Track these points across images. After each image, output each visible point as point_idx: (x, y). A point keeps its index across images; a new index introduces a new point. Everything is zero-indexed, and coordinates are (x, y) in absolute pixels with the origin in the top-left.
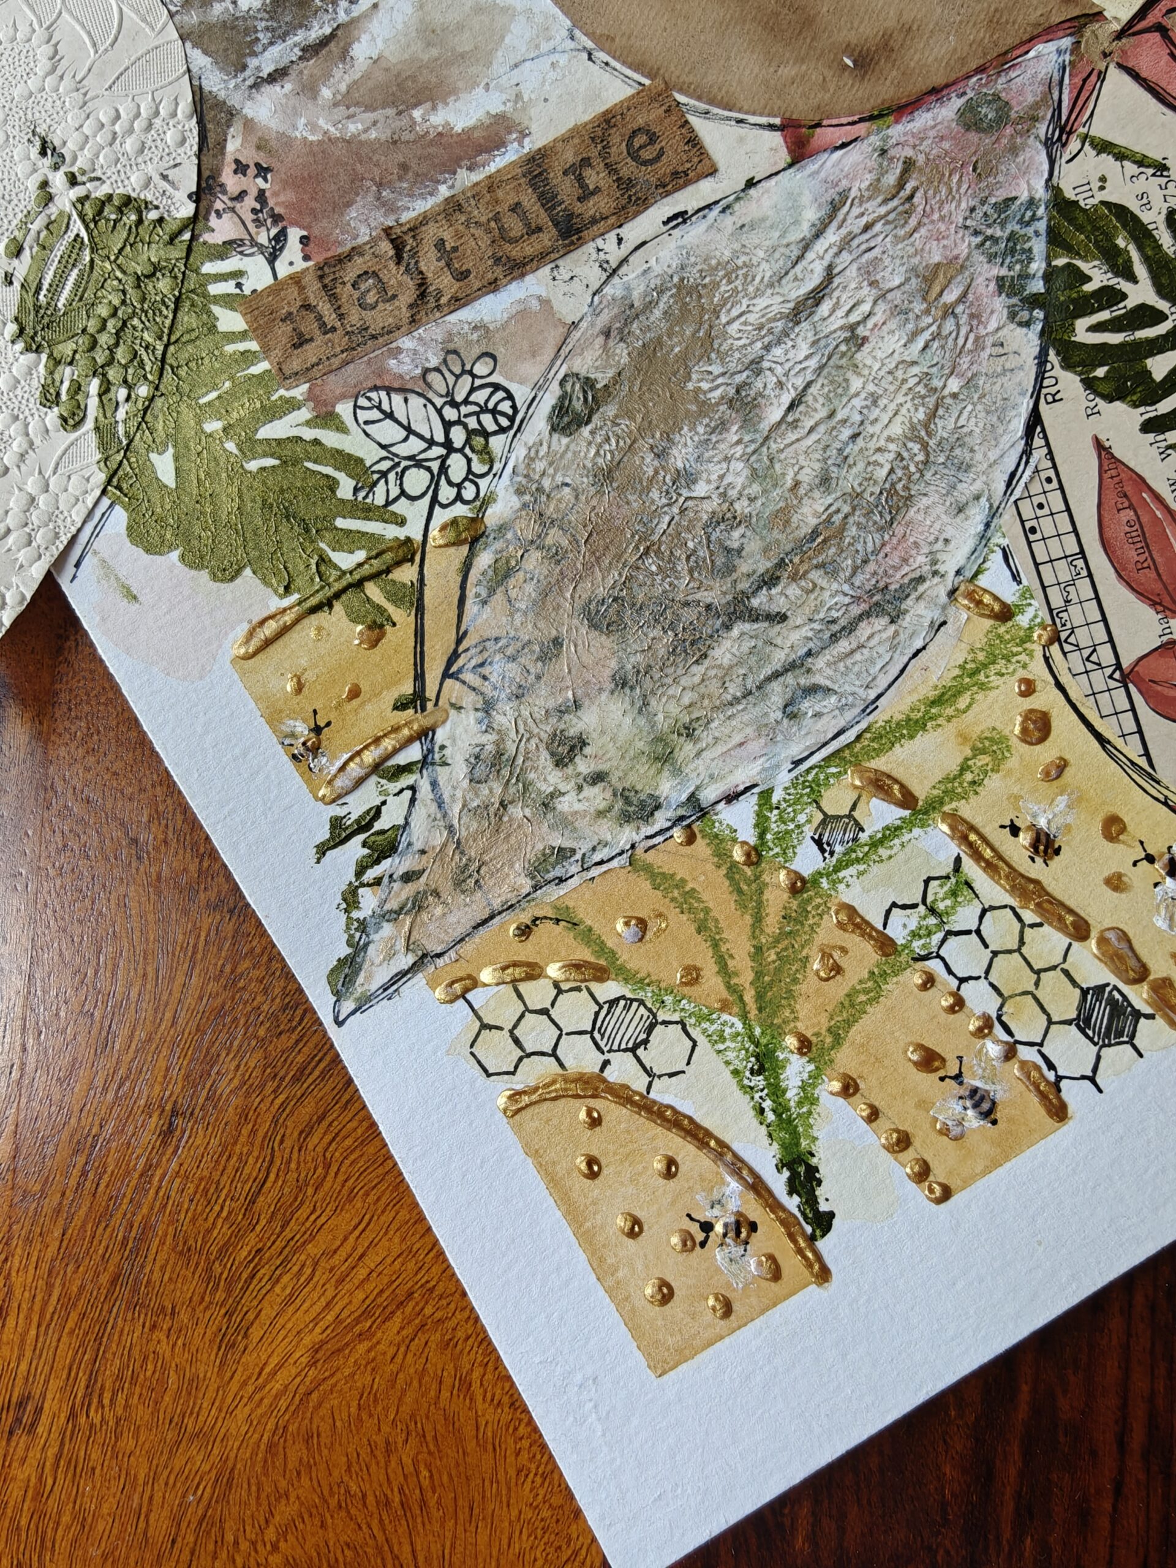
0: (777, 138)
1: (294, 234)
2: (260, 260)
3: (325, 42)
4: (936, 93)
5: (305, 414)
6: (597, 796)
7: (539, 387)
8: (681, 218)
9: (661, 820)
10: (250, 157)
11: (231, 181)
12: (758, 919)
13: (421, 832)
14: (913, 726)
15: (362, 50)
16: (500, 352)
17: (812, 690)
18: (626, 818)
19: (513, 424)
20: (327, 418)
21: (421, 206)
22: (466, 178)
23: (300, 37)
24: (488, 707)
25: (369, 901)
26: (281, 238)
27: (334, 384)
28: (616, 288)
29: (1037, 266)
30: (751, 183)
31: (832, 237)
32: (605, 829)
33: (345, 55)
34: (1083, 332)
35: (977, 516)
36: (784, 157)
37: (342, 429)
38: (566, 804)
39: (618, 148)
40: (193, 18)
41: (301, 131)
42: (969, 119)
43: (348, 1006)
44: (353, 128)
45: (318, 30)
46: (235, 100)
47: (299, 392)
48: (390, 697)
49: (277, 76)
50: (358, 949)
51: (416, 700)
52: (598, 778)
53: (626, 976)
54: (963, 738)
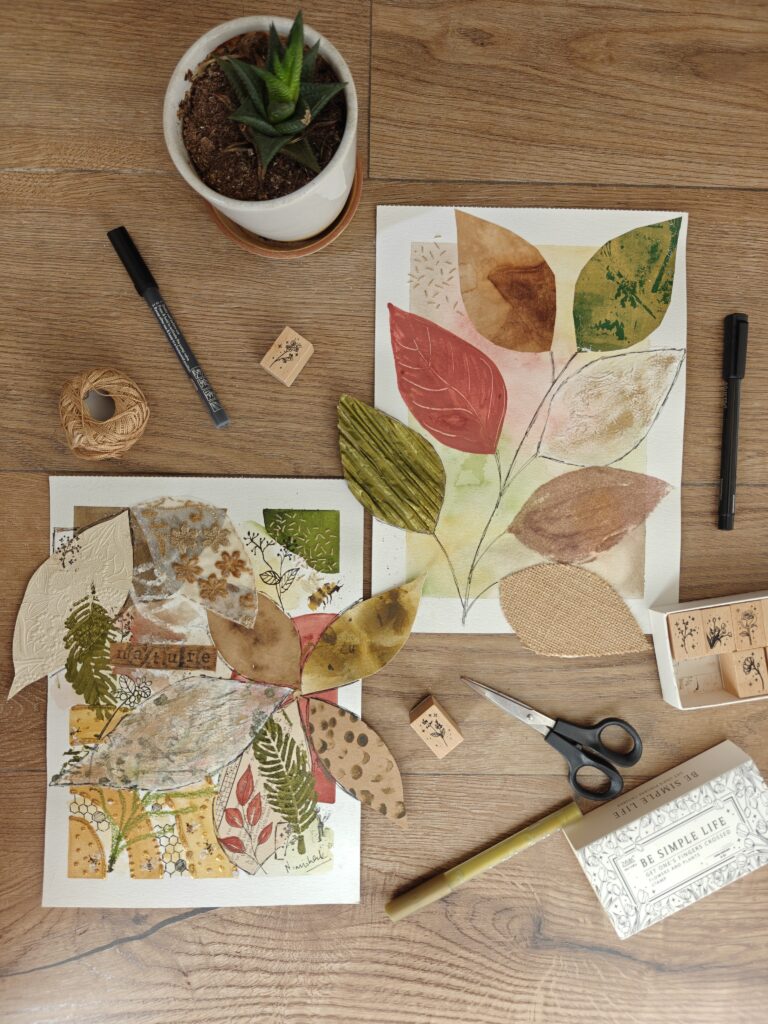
0: (231, 672)
1: (131, 634)
2: (121, 636)
3: (159, 600)
4: (265, 683)
5: (111, 672)
6: (120, 774)
7: (157, 693)
8: (204, 676)
9: (128, 786)
10: (131, 614)
11: (125, 616)
12: (133, 814)
13: (85, 761)
14: (183, 795)
15: (165, 606)
16: (154, 682)
17: (170, 778)
18: (122, 781)
19: (147, 697)
20: (114, 676)
21: (157, 643)
22: (170, 643)
23: (154, 597)
24: (111, 745)
25: (68, 767)
26: (128, 633)
27: (119, 669)
28: (182, 683)
29: (260, 728)
30: (220, 678)
31: (228, 697)
32: (118, 781)
33: (161, 605)
34: (260, 744)
35: (219, 766)
36: (229, 677)
37: (116, 679)
38: (113, 772)
39: (201, 655)
40: (137, 579)
41: (144, 615)
42: (266, 692)
43: (53, 783)
44: (154, 620)
45: (158, 598)
46: (134, 601)
47: (112, 667)
48: (95, 733)
49: (145, 602)
50: (61, 775)
51: (99, 737)
52: (123, 771)
53: (104, 808)
54: (191, 803)
